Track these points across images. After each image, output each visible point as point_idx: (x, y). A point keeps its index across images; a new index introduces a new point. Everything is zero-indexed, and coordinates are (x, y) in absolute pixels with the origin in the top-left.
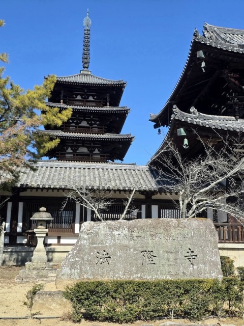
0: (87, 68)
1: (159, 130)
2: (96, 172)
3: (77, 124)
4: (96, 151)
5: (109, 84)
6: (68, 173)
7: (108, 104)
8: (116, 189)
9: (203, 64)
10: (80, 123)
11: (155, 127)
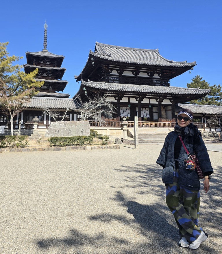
0: (46, 48)
1: (78, 83)
2: (52, 101)
3: (41, 74)
4: (51, 88)
5: (56, 57)
6: (41, 101)
7: (56, 66)
8: (60, 108)
9: (93, 63)
10: (43, 74)
11: (77, 81)
